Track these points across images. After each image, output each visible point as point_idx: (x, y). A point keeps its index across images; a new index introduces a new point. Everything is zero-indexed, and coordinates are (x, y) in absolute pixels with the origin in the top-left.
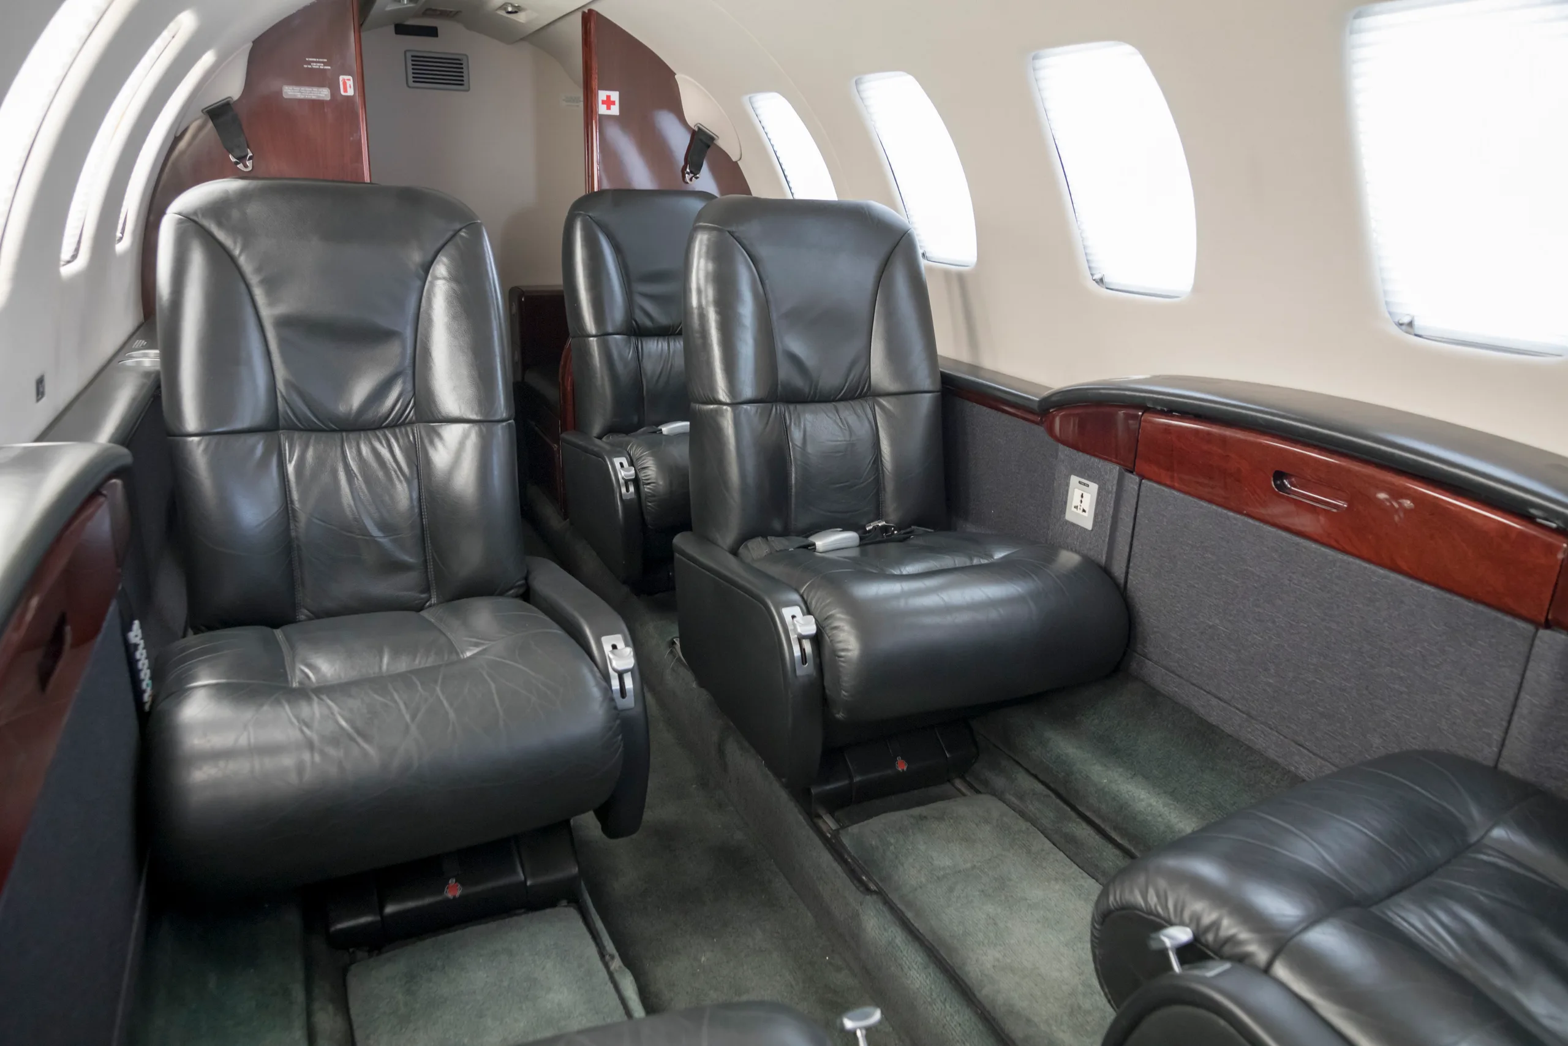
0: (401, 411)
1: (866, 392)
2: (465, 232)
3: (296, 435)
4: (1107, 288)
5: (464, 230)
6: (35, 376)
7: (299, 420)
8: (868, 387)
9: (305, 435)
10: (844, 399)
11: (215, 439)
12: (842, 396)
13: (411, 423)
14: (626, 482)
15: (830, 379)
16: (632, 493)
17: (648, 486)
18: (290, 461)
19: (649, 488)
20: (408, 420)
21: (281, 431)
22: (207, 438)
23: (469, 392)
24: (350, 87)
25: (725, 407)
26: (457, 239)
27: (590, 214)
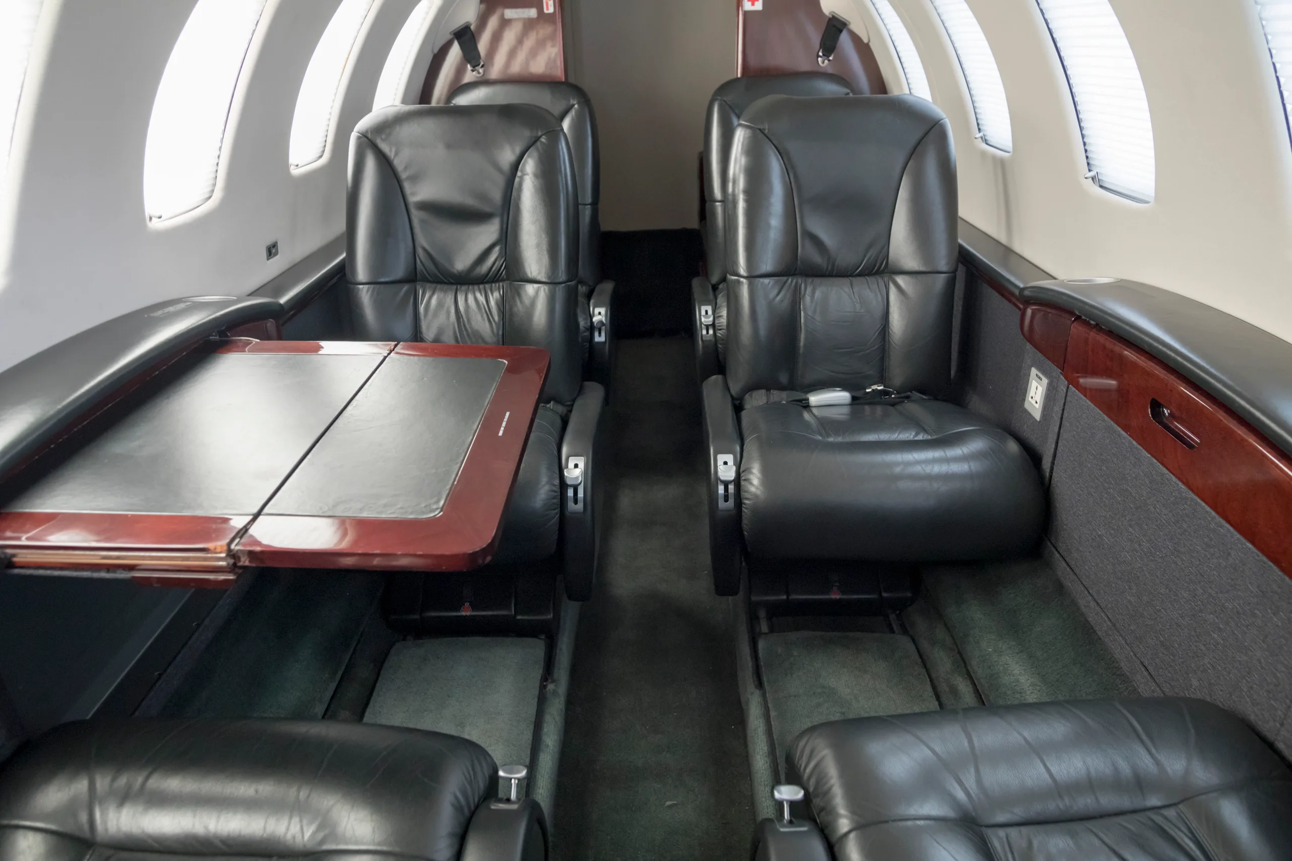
0: (497, 269)
1: (884, 270)
2: (544, 138)
3: (428, 285)
4: (1101, 187)
5: (544, 137)
6: (269, 242)
7: (428, 274)
8: (885, 264)
9: (434, 285)
10: (860, 275)
11: (378, 286)
12: (859, 272)
13: (503, 280)
14: (707, 327)
15: (846, 258)
16: (711, 335)
17: (720, 332)
18: (421, 304)
19: (720, 333)
20: (501, 278)
21: (418, 283)
22: (372, 286)
23: (546, 259)
24: (551, 6)
25: (742, 279)
26: (538, 144)
27: (725, 99)
